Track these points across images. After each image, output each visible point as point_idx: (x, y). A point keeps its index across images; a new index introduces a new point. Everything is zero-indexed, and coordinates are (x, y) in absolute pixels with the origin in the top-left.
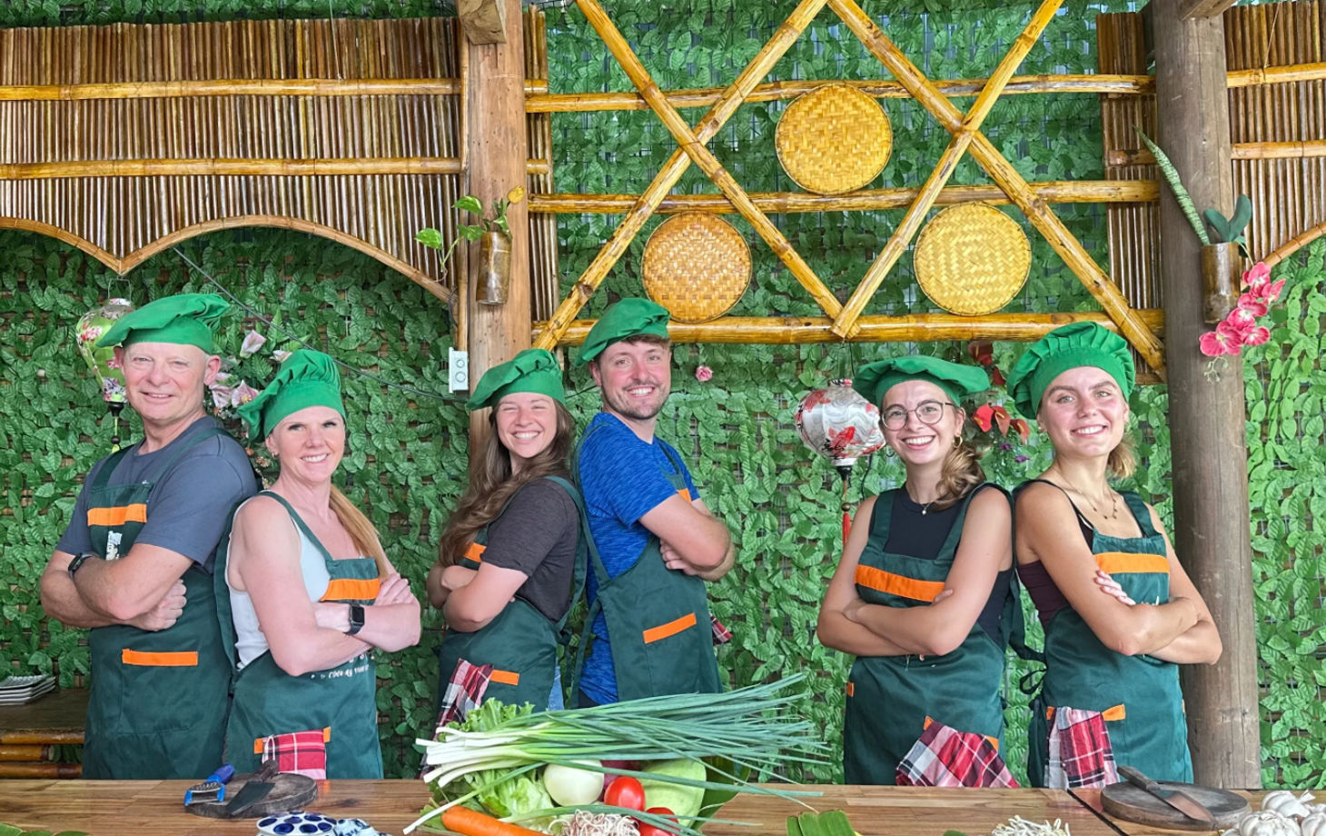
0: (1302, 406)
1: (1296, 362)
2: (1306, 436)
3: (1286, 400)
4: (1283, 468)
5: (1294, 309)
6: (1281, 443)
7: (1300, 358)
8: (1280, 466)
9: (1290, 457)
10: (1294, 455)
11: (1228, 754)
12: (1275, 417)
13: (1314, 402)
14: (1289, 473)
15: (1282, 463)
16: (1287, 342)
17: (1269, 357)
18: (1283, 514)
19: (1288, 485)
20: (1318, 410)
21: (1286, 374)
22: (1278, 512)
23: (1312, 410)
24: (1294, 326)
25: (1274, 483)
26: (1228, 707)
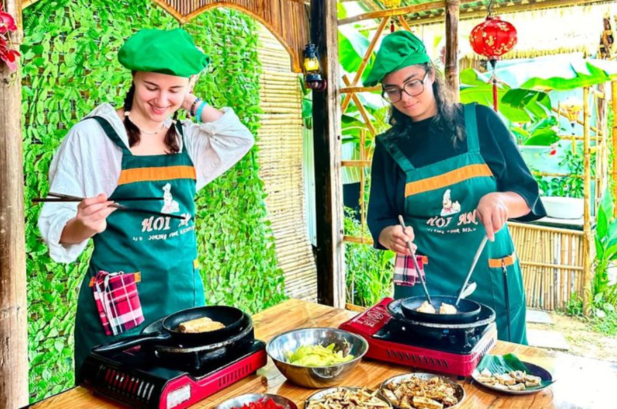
0: (48, 106)
1: (46, 79)
2: (50, 124)
3: (39, 101)
4: (37, 143)
5: (46, 46)
6: (36, 127)
7: (48, 77)
8: (35, 142)
9: (41, 136)
10: (43, 135)
11: (7, 339)
12: (33, 111)
13: (55, 103)
14: (40, 146)
15: (36, 140)
16: (41, 66)
17: (31, 74)
18: (35, 171)
19: (39, 152)
20: (57, 109)
21: (40, 86)
22: (33, 170)
23: (54, 108)
24: (45, 56)
25: (31, 152)
26: (8, 307)
